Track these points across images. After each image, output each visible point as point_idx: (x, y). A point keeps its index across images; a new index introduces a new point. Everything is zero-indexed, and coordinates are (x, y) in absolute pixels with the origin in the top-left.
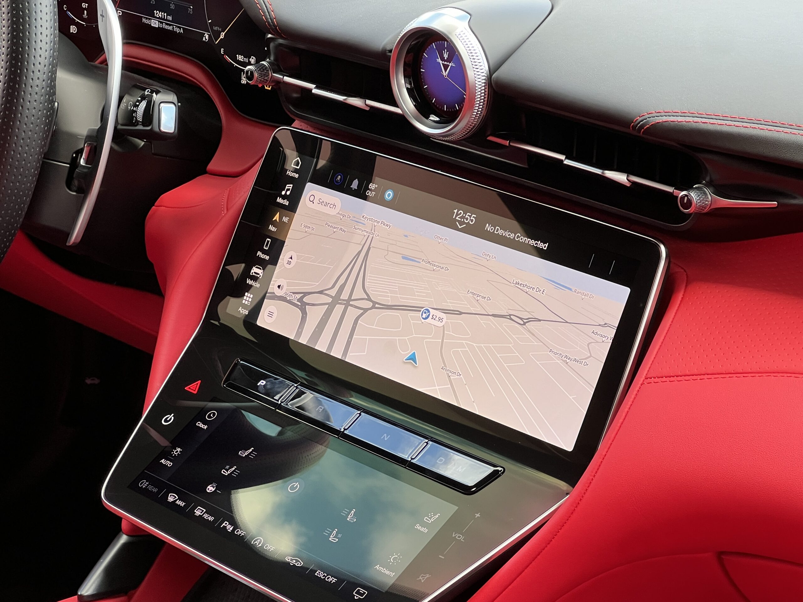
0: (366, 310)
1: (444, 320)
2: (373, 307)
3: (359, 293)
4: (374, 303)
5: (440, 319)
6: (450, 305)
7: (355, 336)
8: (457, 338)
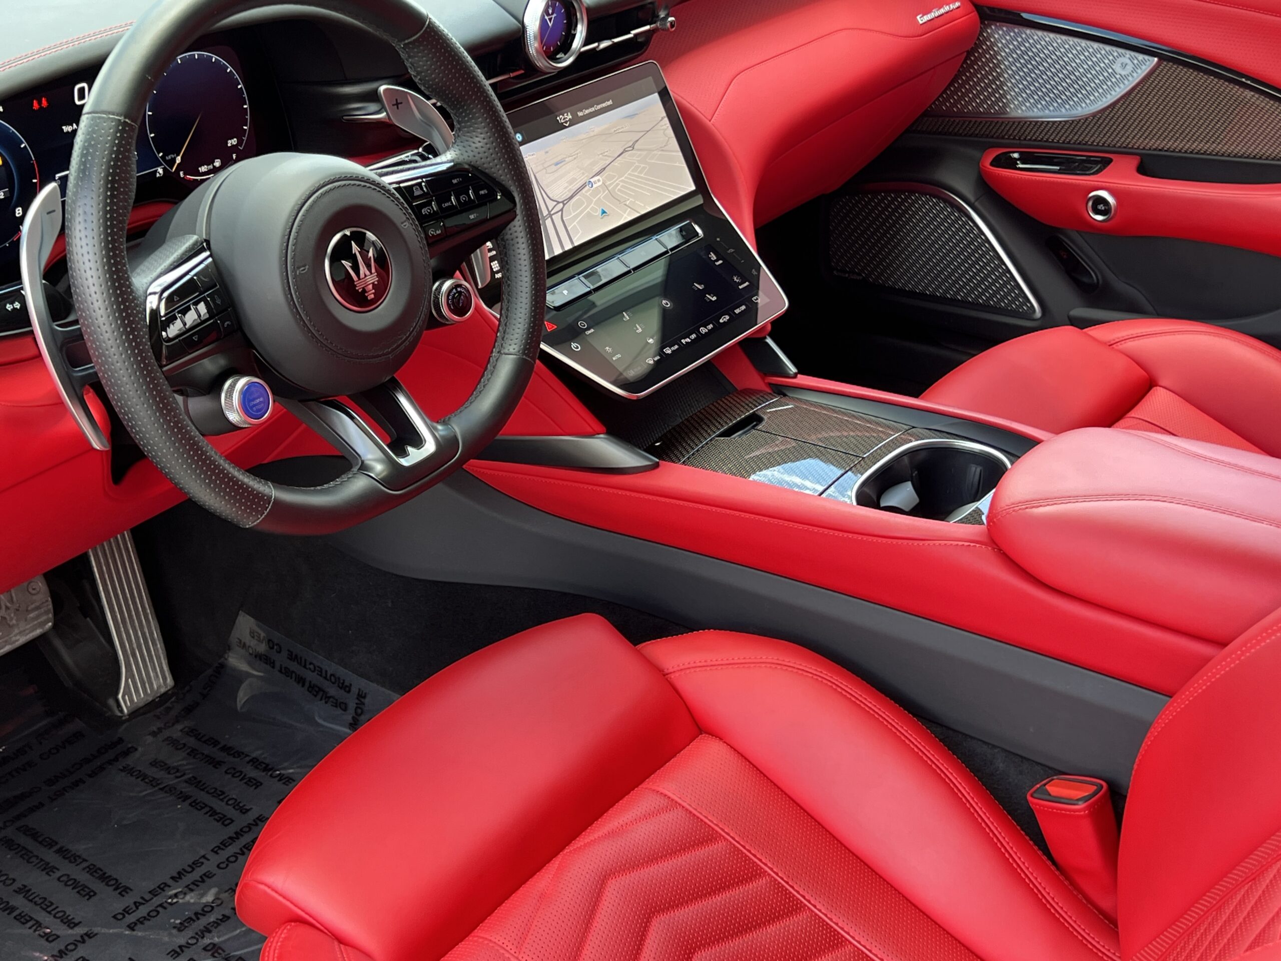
0: (562, 210)
1: (601, 179)
2: (564, 205)
4: (563, 202)
5: (599, 180)
6: (597, 169)
7: (569, 229)
8: (613, 183)
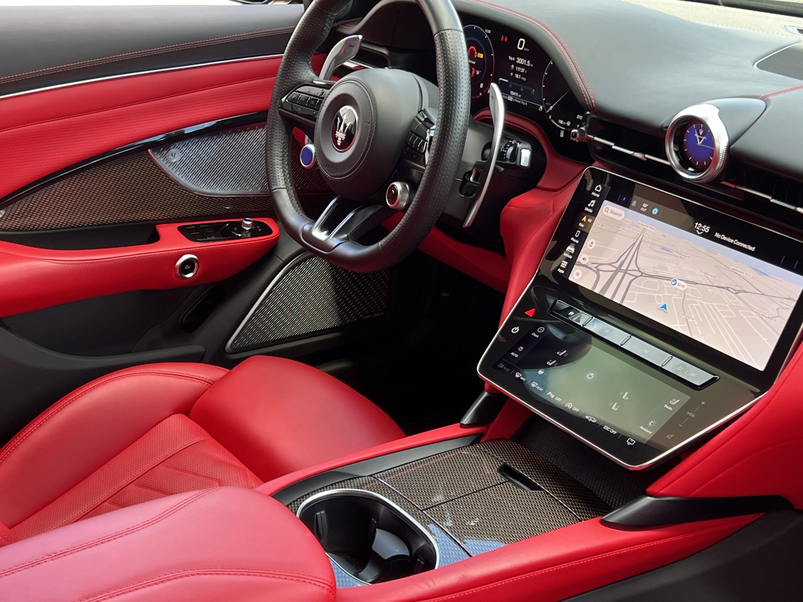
0: (637, 277)
1: (686, 287)
2: (641, 276)
3: (632, 266)
4: (642, 273)
5: (683, 286)
6: (690, 278)
7: (629, 291)
8: (693, 298)
